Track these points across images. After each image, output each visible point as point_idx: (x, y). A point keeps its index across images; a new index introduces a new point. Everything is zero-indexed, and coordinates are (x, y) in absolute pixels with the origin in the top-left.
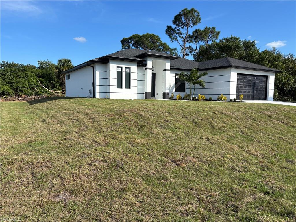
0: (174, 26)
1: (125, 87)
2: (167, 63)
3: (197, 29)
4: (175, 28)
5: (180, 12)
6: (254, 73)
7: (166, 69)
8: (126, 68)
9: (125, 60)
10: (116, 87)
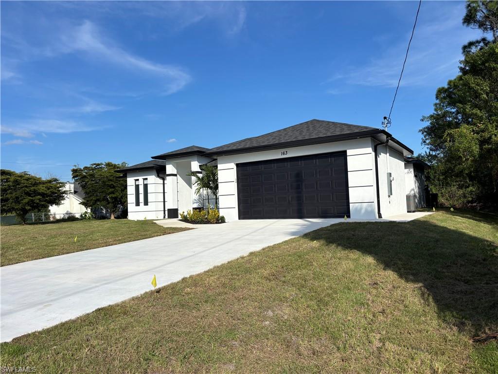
2: (192, 163)
6: (284, 154)
7: (192, 171)
8: (144, 179)
9: (138, 170)
10: (135, 204)
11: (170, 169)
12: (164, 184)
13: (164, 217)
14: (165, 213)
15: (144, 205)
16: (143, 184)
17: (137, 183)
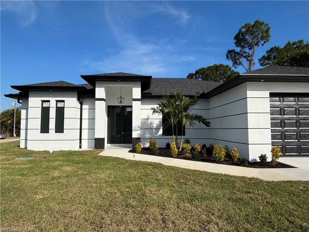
0: (238, 49)
1: (54, 130)
2: (134, 89)
3: (273, 47)
4: (241, 51)
5: (240, 30)
7: (133, 98)
8: (57, 101)
9: (51, 89)
10: (40, 130)
12: (81, 109)
13: (80, 147)
14: (80, 143)
15: (56, 132)
16: (55, 106)
17: (46, 105)
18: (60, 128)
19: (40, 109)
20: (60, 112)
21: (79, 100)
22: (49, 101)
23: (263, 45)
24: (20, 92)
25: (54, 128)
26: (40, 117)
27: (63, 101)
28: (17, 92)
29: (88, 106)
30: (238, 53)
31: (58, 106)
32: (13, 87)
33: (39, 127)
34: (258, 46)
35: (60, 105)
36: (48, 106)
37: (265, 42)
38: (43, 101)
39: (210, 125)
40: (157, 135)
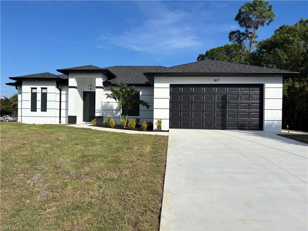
0: (243, 30)
1: (40, 110)
2: (96, 79)
5: (240, 10)
6: (216, 81)
7: (96, 86)
8: (42, 88)
9: (37, 80)
10: (30, 109)
11: (72, 82)
12: (60, 94)
13: (60, 122)
14: (60, 119)
15: (42, 111)
16: (41, 92)
17: (34, 91)
18: (44, 108)
19: (30, 94)
20: (44, 96)
21: (57, 87)
22: (36, 88)
23: (268, 24)
24: (16, 82)
25: (40, 108)
26: (30, 99)
27: (46, 88)
28: (14, 81)
29: (65, 92)
30: (243, 34)
31: (43, 92)
32: (10, 78)
33: (30, 107)
34: (263, 25)
35: (44, 91)
36: (36, 92)
37: (270, 22)
38: (32, 88)
39: (149, 107)
40: (117, 115)
